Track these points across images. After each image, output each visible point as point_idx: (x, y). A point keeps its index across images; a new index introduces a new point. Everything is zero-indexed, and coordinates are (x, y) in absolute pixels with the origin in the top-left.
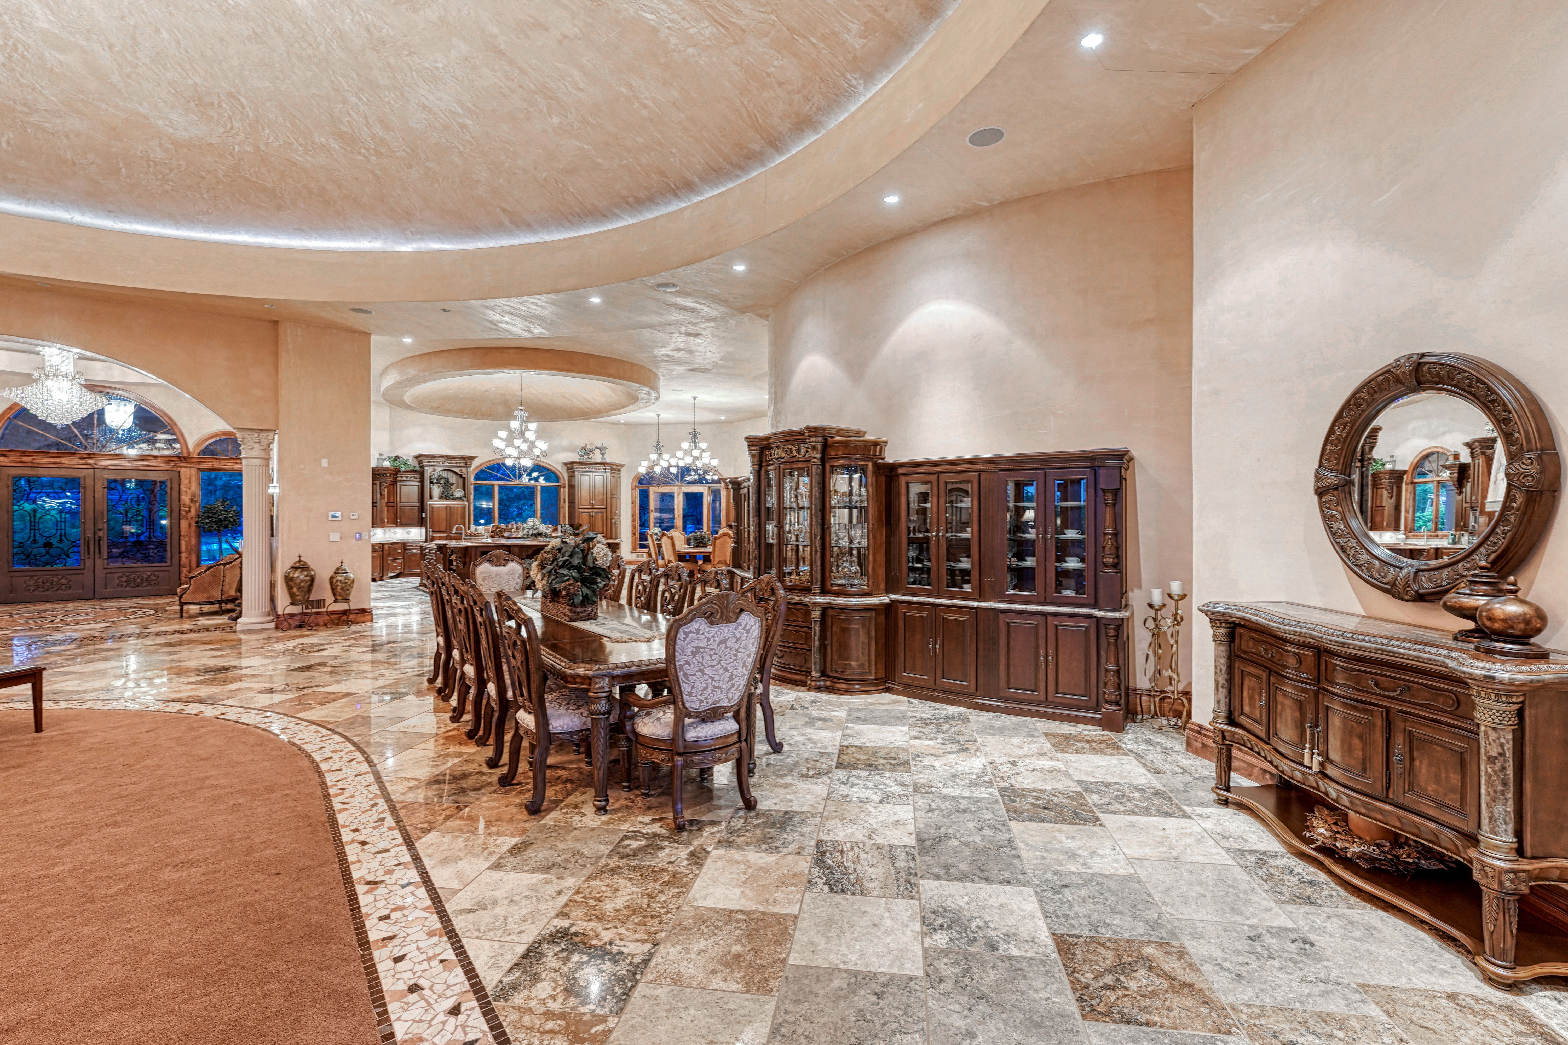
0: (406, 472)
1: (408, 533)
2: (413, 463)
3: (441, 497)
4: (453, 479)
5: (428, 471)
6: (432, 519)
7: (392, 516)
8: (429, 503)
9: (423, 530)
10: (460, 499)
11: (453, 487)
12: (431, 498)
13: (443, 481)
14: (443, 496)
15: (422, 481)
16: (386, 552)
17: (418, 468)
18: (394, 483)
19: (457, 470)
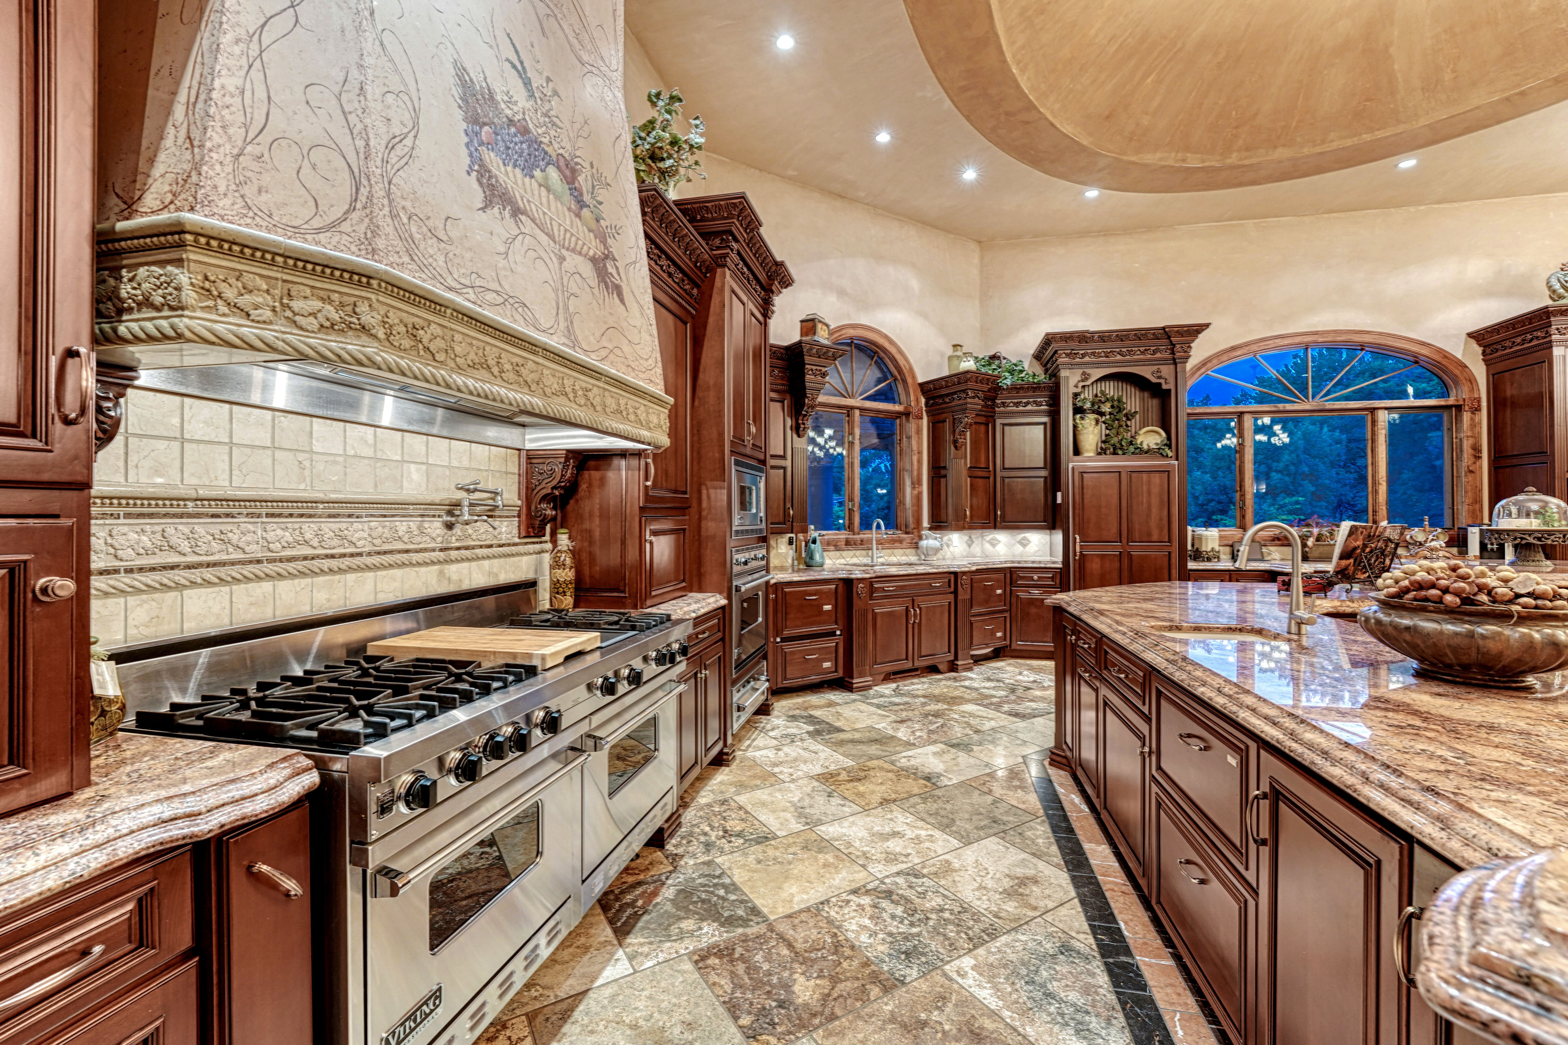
0: (1015, 389)
1: (1024, 543)
2: (1033, 370)
3: (1102, 452)
4: (1133, 401)
5: (1070, 380)
6: (1081, 506)
7: (981, 501)
8: (1071, 464)
9: (1058, 537)
10: (1158, 453)
11: (1134, 423)
12: (1077, 452)
13: (1106, 408)
14: (1107, 448)
15: (1054, 414)
16: (963, 595)
17: (1041, 377)
18: (988, 418)
19: (1146, 372)
